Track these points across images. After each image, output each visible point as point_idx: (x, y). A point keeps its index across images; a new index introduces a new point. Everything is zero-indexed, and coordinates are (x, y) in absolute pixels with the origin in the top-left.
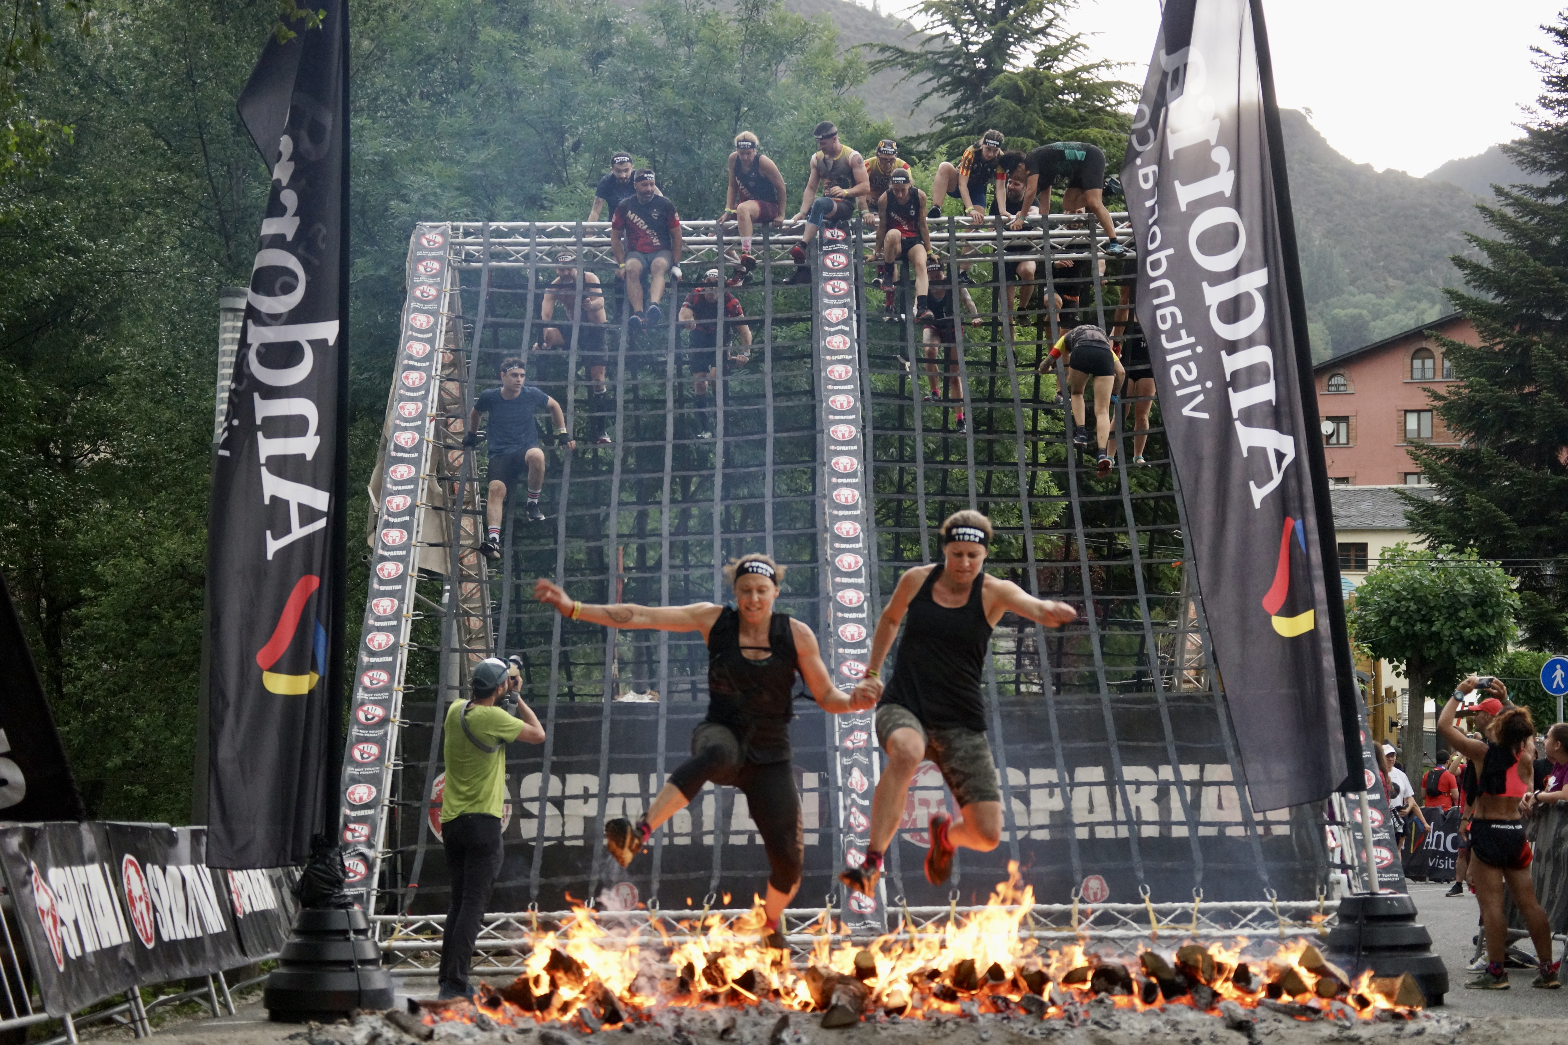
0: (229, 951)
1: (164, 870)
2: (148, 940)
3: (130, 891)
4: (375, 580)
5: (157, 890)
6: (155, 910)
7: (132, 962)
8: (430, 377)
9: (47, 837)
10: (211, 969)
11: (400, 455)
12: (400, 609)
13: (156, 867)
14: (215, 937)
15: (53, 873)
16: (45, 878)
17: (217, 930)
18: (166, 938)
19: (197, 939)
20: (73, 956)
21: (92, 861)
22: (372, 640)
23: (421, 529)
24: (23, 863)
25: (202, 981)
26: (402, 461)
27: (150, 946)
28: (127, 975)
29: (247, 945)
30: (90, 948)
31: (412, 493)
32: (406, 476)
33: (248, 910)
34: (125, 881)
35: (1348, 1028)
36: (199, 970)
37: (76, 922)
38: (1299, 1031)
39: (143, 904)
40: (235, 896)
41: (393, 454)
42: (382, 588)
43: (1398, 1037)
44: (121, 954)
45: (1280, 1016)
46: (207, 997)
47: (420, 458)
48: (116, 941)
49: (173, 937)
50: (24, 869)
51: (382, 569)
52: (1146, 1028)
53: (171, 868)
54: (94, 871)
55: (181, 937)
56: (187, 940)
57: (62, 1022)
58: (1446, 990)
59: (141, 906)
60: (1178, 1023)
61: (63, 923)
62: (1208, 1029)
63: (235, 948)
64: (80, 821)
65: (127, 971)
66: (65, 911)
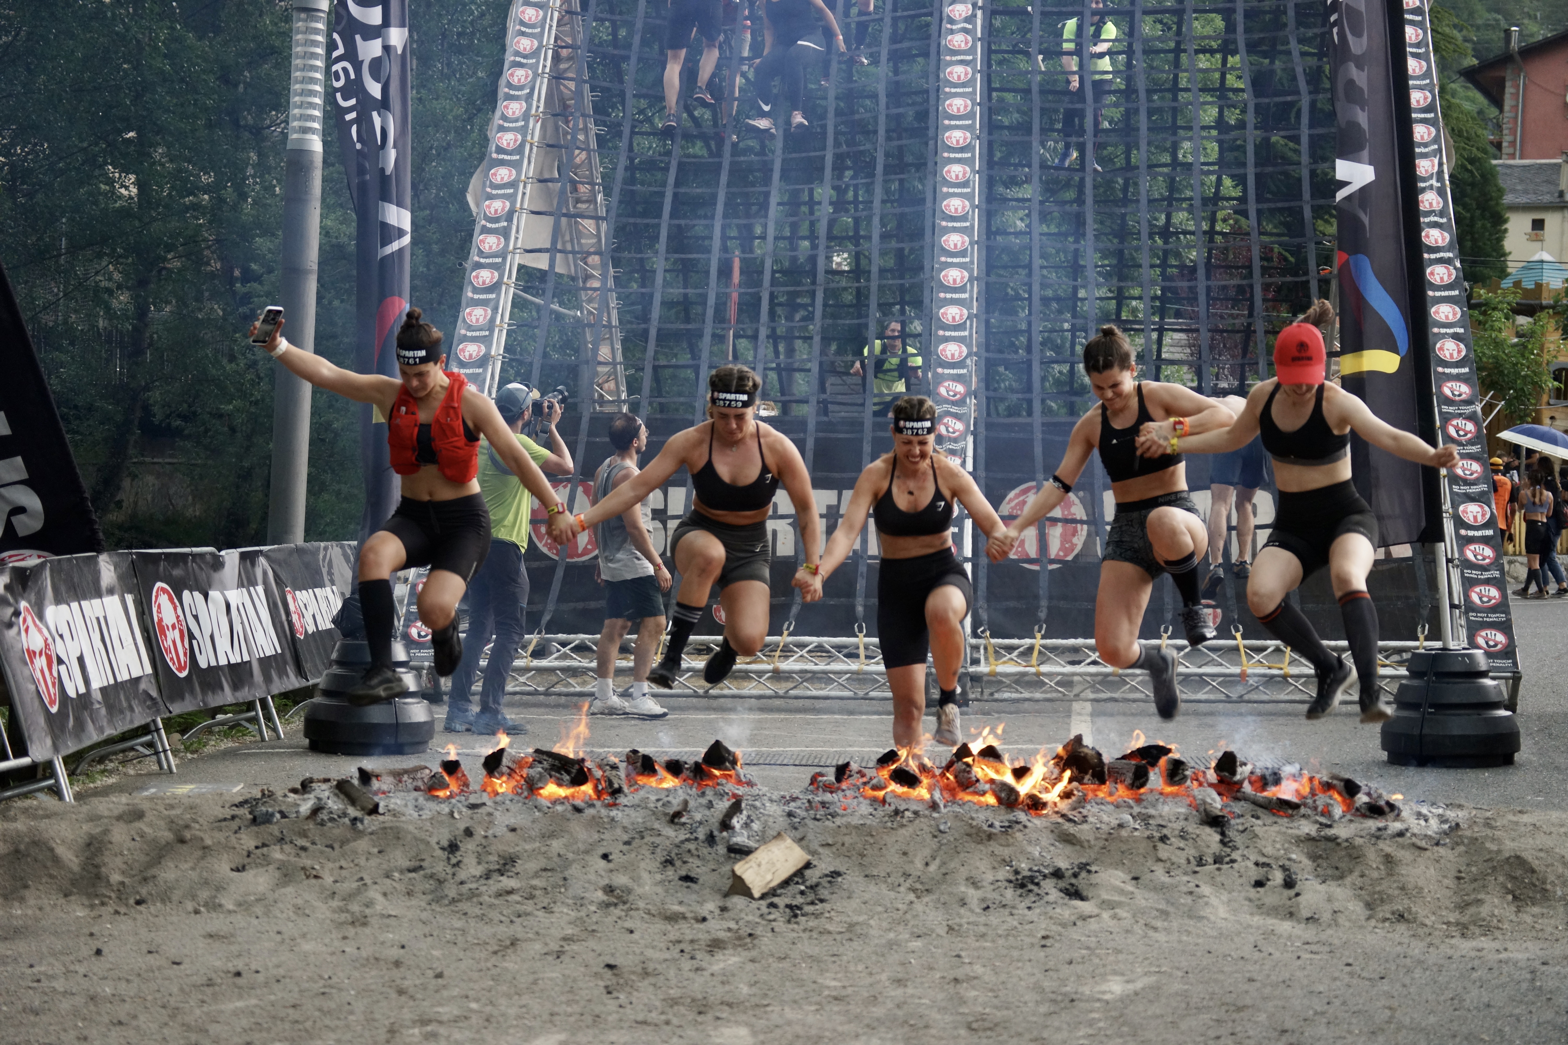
0: (282, 673)
1: (206, 596)
2: (181, 669)
3: (161, 620)
4: (470, 289)
5: (196, 617)
6: (191, 637)
7: (154, 693)
8: (536, 75)
9: (47, 573)
10: (259, 694)
11: (501, 157)
12: (492, 320)
13: (196, 594)
14: (265, 662)
15: (52, 612)
16: (41, 616)
17: (269, 652)
18: (203, 664)
19: (243, 664)
20: (72, 694)
21: (111, 591)
22: (463, 350)
23: (521, 236)
24: (8, 604)
25: (250, 706)
26: (502, 163)
27: (183, 674)
28: (149, 708)
29: (307, 666)
30: (96, 684)
31: (512, 198)
32: (506, 180)
33: (311, 629)
34: (155, 610)
35: (1330, 826)
36: (244, 695)
37: (81, 660)
38: (1276, 828)
39: (177, 631)
40: (295, 618)
41: (494, 156)
42: (476, 297)
43: (1378, 838)
44: (143, 686)
45: (1260, 812)
46: (254, 720)
47: (521, 160)
48: (136, 672)
49: (213, 663)
50: (10, 611)
51: (477, 277)
52: (1114, 823)
53: (214, 594)
54: (112, 603)
55: (223, 662)
56: (229, 665)
57: (49, 765)
58: (1517, 749)
59: (173, 635)
60: (1150, 817)
61: (60, 661)
62: (1178, 826)
63: (291, 671)
64: (99, 551)
65: (149, 703)
66: (68, 650)
